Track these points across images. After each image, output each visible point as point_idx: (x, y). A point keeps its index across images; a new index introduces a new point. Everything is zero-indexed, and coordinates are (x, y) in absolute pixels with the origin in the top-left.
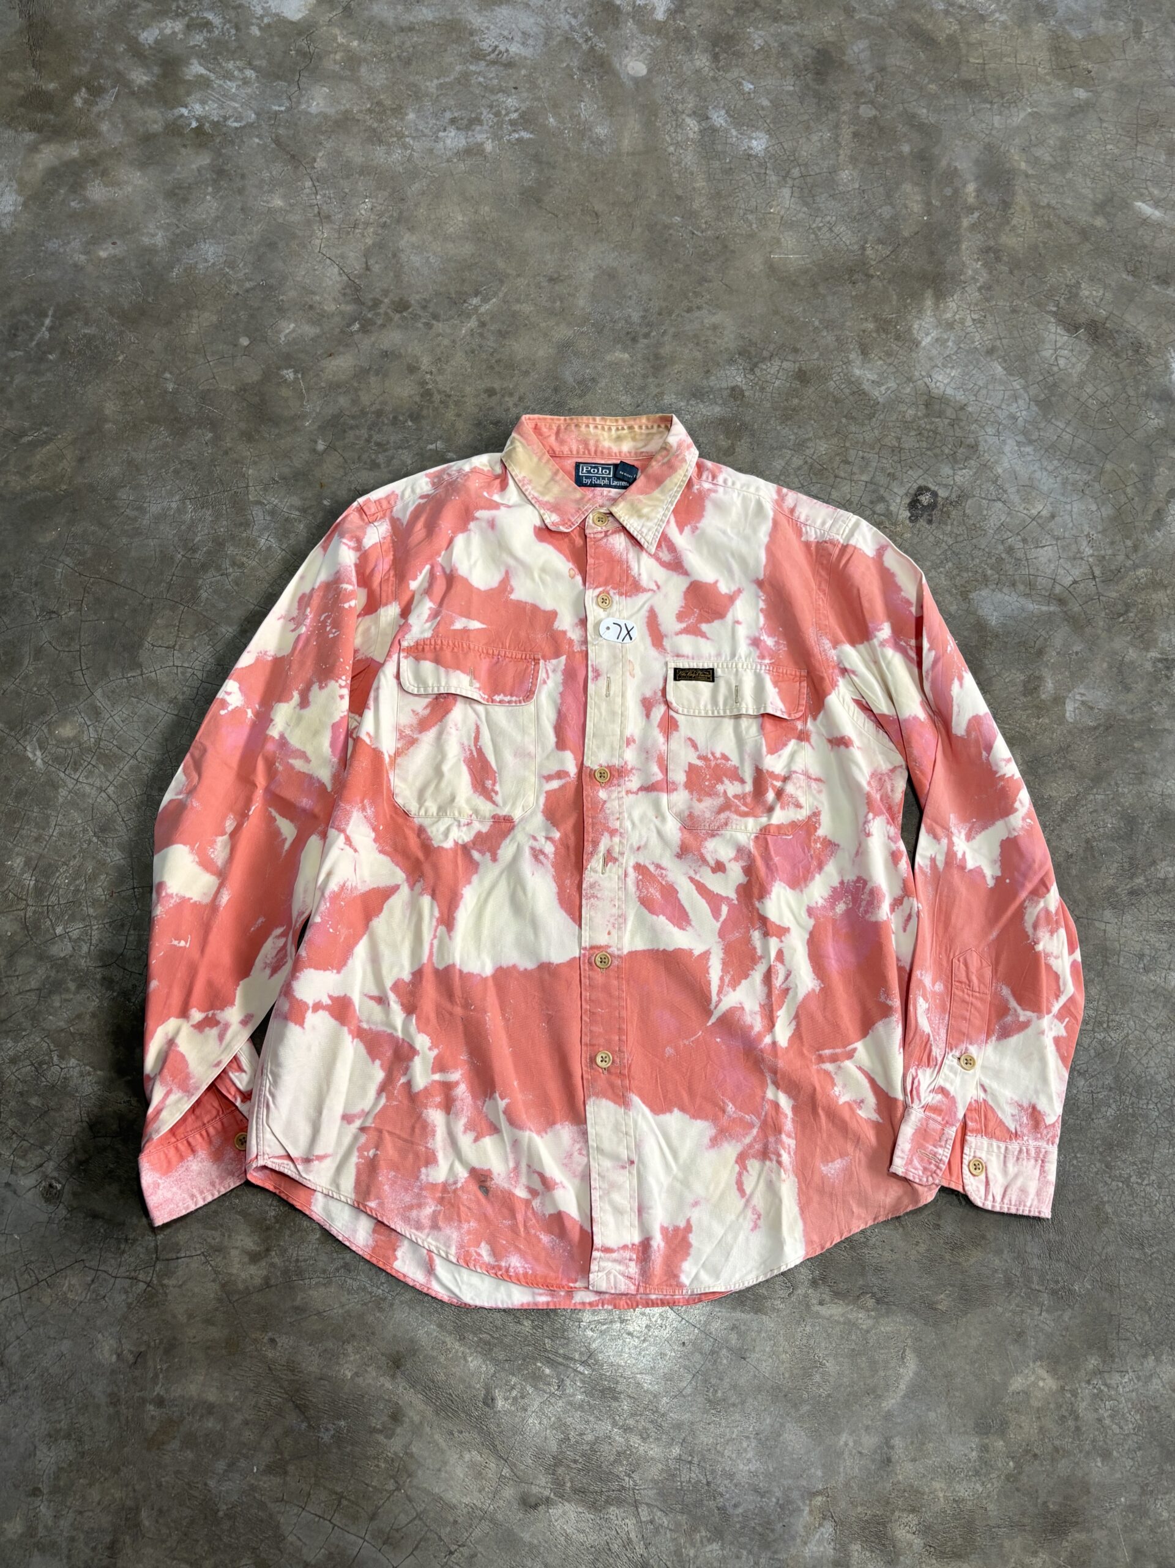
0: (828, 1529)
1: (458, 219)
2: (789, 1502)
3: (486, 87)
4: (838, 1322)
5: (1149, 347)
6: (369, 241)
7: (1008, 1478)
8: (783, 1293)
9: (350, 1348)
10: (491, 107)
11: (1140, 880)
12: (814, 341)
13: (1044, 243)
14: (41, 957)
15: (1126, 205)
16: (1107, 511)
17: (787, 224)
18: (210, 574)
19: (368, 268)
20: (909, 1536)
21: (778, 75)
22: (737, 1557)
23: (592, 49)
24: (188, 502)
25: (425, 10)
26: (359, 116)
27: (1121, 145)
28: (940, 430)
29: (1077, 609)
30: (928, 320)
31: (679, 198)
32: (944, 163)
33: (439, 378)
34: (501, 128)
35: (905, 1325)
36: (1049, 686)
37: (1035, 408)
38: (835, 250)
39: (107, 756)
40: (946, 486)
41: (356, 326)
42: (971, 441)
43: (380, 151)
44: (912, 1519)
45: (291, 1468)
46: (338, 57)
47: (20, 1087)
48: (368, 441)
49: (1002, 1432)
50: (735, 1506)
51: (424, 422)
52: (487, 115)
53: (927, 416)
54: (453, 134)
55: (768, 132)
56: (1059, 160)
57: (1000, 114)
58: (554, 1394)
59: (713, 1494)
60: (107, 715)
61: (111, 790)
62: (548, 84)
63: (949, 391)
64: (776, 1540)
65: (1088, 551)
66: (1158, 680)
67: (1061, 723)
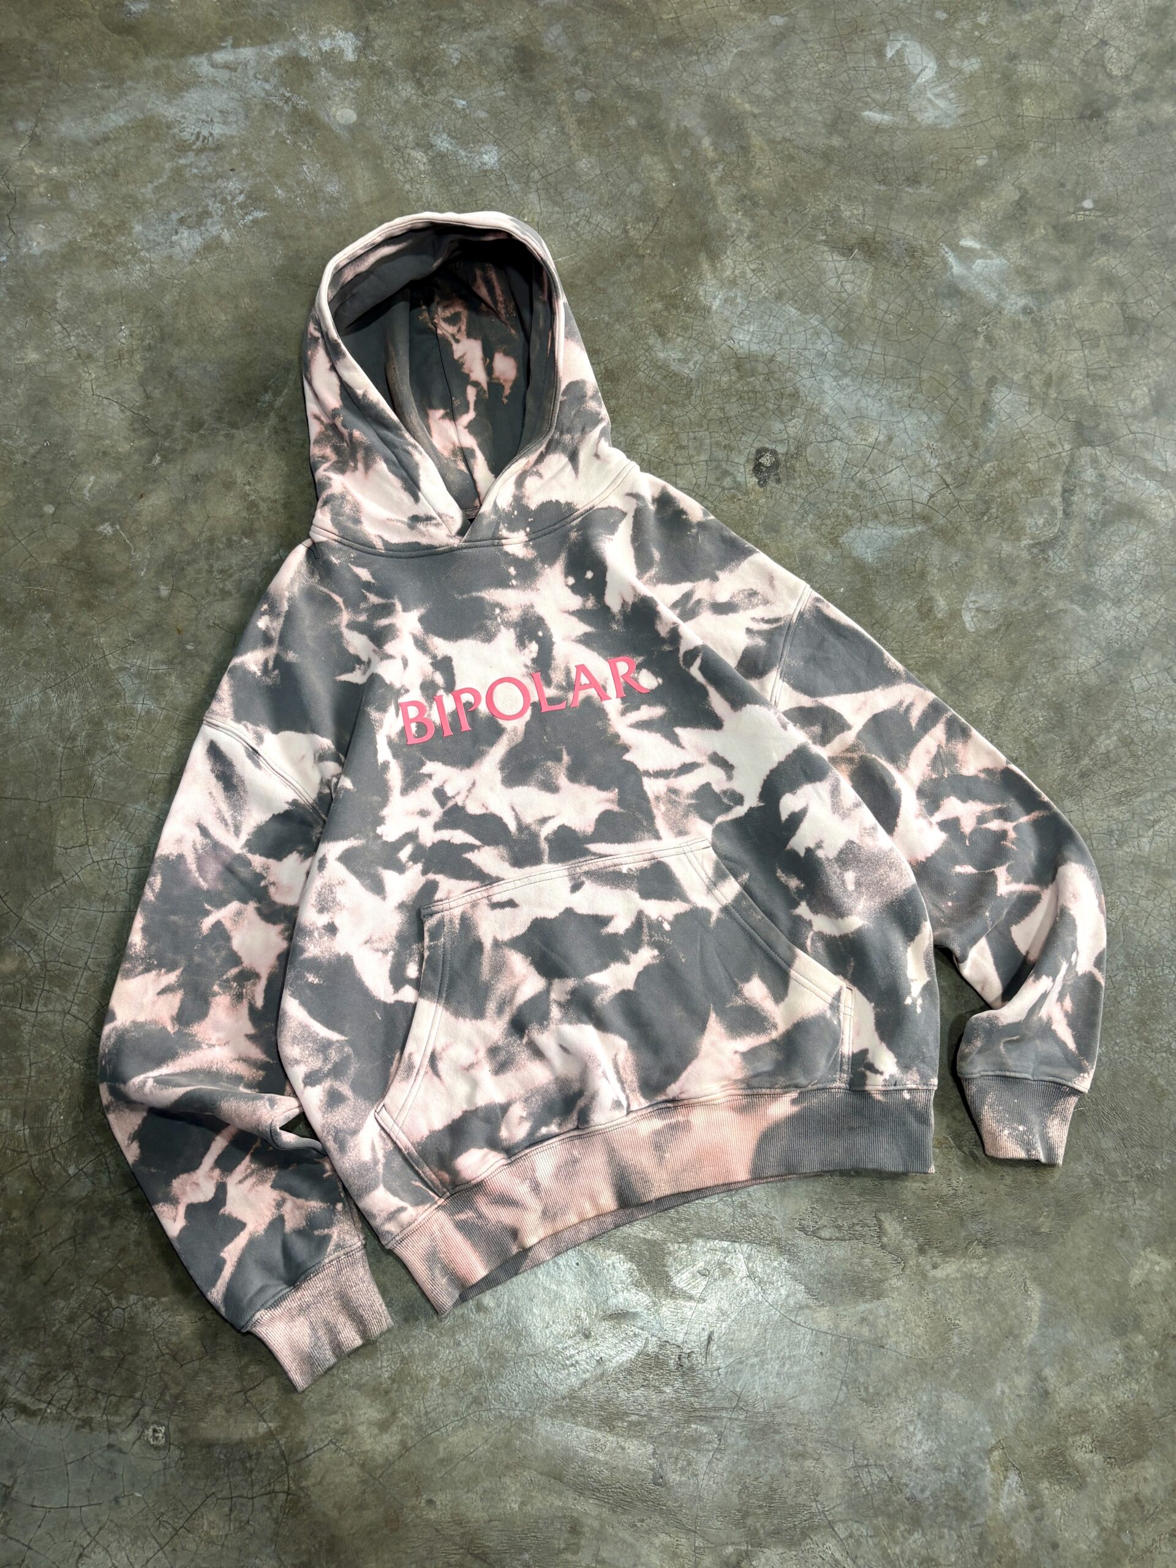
0: (1013, 1478)
1: (220, 320)
2: (971, 1467)
3: (202, 177)
4: (957, 1279)
5: (922, 249)
6: (140, 369)
7: (1157, 1367)
8: (897, 1271)
9: (507, 1481)
10: (215, 196)
11: (1086, 761)
12: (610, 337)
13: (793, 177)
14: (63, 1204)
15: (855, 118)
16: (938, 418)
18: (98, 758)
19: (148, 397)
20: (1088, 1456)
21: (485, 84)
22: (941, 1537)
23: (294, 108)
24: (49, 691)
25: (113, 117)
26: (85, 244)
27: (832, 61)
28: (758, 388)
29: (942, 521)
30: (710, 283)
32: (673, 125)
33: (259, 486)
34: (232, 214)
35: (1017, 1259)
36: (942, 604)
37: (839, 339)
38: (600, 241)
39: (58, 976)
40: (782, 441)
41: (157, 459)
42: (790, 390)
43: (118, 273)
44: (1086, 1439)
46: (42, 189)
47: (87, 1344)
48: (210, 572)
50: (922, 1491)
51: (259, 535)
52: (214, 206)
53: (741, 378)
54: (186, 235)
55: (496, 142)
56: (779, 91)
57: (709, 62)
58: (718, 1450)
59: (898, 1488)
60: (44, 935)
61: (75, 1009)
62: (263, 157)
63: (754, 347)
64: (970, 1508)
65: (934, 462)
66: (1038, 566)
67: (964, 637)
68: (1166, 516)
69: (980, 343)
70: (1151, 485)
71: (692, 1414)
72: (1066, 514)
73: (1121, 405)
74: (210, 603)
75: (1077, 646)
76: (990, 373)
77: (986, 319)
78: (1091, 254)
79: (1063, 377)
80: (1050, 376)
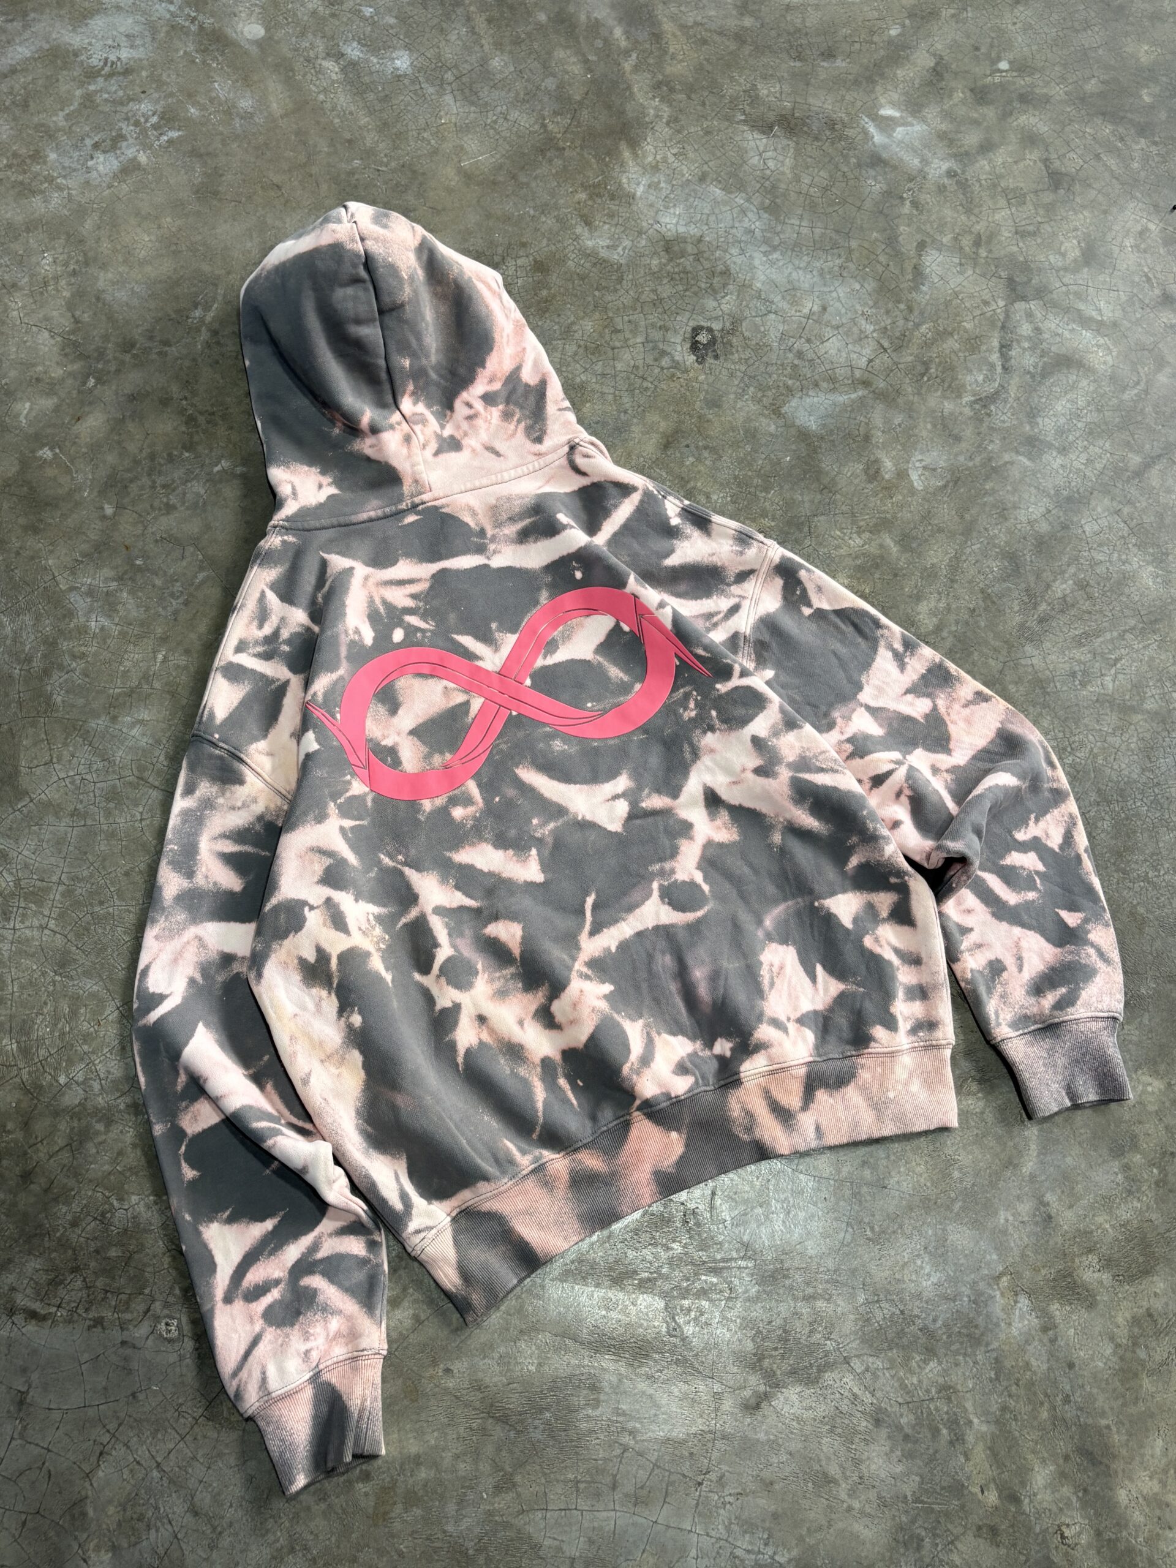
0: (1024, 1302)
1: (144, 241)
2: (980, 1294)
3: (114, 102)
5: (842, 121)
6: (66, 294)
7: (1157, 1184)
9: (522, 1344)
10: (127, 119)
11: (1043, 607)
12: (537, 230)
13: (707, 60)
14: (56, 1114)
16: (871, 285)
17: (464, 129)
18: (55, 677)
19: (77, 321)
20: (1096, 1275)
22: (956, 1365)
23: (201, 27)
25: (20, 49)
28: (689, 268)
29: (882, 384)
30: (632, 170)
31: (350, 141)
32: (583, 17)
33: (196, 400)
34: (147, 136)
36: (888, 465)
37: (766, 216)
38: (519, 137)
39: (33, 893)
40: (716, 318)
41: (92, 382)
42: (720, 268)
43: (37, 202)
44: (1093, 1259)
45: (518, 1478)
47: (93, 1245)
48: (153, 487)
49: (1135, 1147)
50: (935, 1321)
51: (200, 448)
52: (127, 129)
53: (671, 260)
54: (101, 159)
55: (407, 47)
58: (729, 1299)
59: (911, 1320)
60: (15, 854)
61: (52, 924)
62: (174, 77)
63: (681, 229)
64: (982, 1334)
65: (870, 328)
66: (981, 421)
67: (913, 494)
68: (1105, 363)
69: (907, 208)
70: (1087, 334)
71: (701, 1267)
72: (1005, 368)
73: (1052, 258)
74: (155, 518)
75: (1026, 496)
76: (919, 237)
77: (911, 185)
78: (1011, 114)
79: (991, 237)
80: (979, 236)
